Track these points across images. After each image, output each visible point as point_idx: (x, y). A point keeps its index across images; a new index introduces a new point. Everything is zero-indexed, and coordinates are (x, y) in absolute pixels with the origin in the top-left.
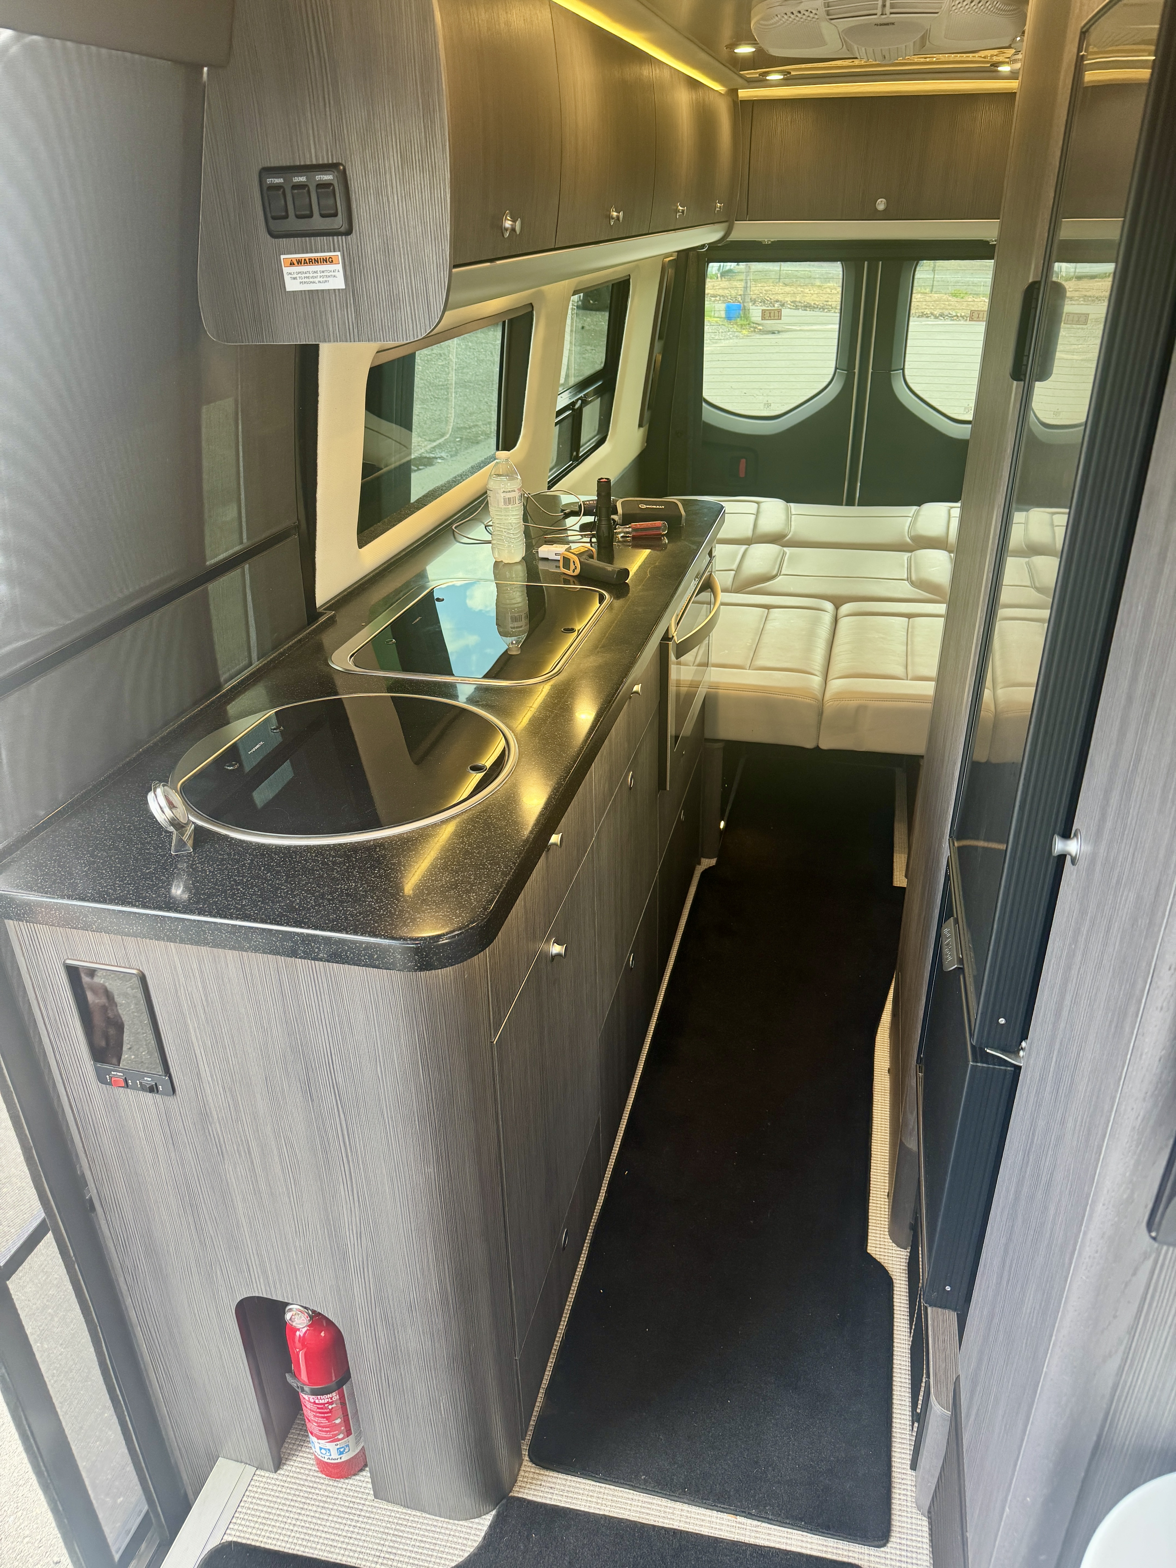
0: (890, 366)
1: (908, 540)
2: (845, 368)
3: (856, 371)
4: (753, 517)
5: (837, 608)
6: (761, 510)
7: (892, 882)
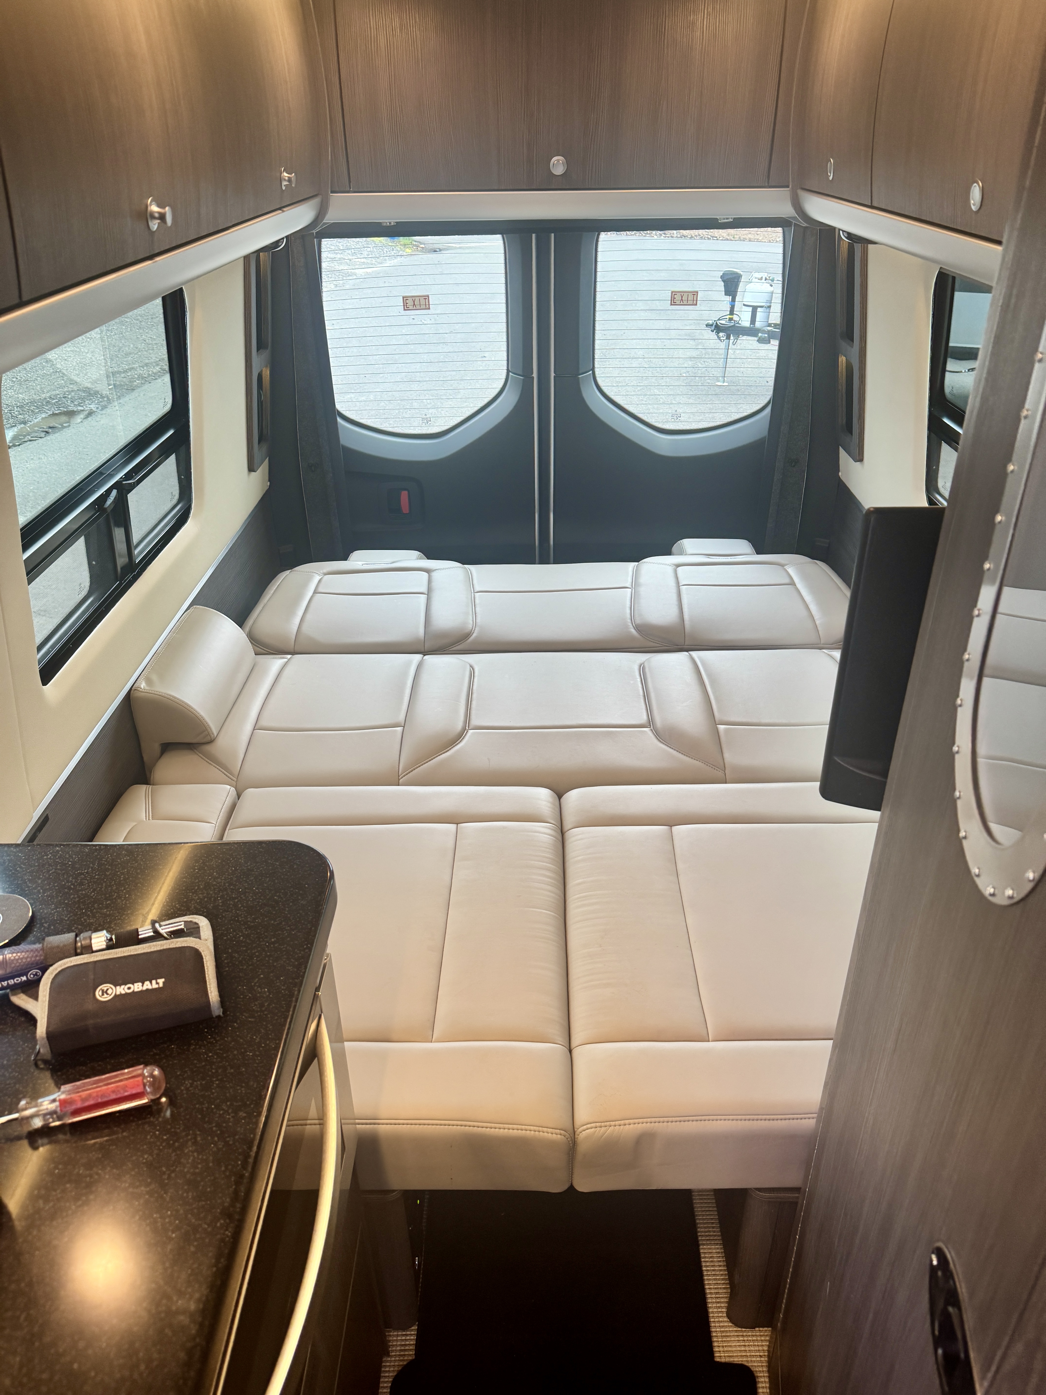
0: (578, 369)
1: (633, 631)
2: (521, 373)
3: (535, 375)
4: (423, 598)
5: (560, 796)
6: (434, 584)
7: (711, 1353)
